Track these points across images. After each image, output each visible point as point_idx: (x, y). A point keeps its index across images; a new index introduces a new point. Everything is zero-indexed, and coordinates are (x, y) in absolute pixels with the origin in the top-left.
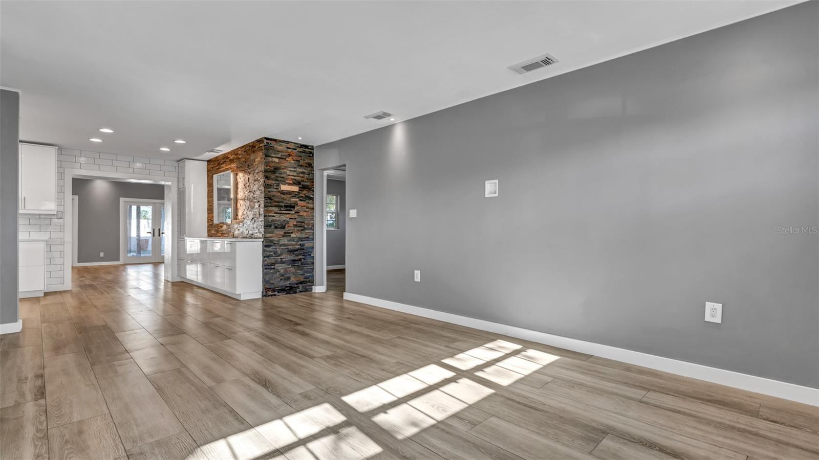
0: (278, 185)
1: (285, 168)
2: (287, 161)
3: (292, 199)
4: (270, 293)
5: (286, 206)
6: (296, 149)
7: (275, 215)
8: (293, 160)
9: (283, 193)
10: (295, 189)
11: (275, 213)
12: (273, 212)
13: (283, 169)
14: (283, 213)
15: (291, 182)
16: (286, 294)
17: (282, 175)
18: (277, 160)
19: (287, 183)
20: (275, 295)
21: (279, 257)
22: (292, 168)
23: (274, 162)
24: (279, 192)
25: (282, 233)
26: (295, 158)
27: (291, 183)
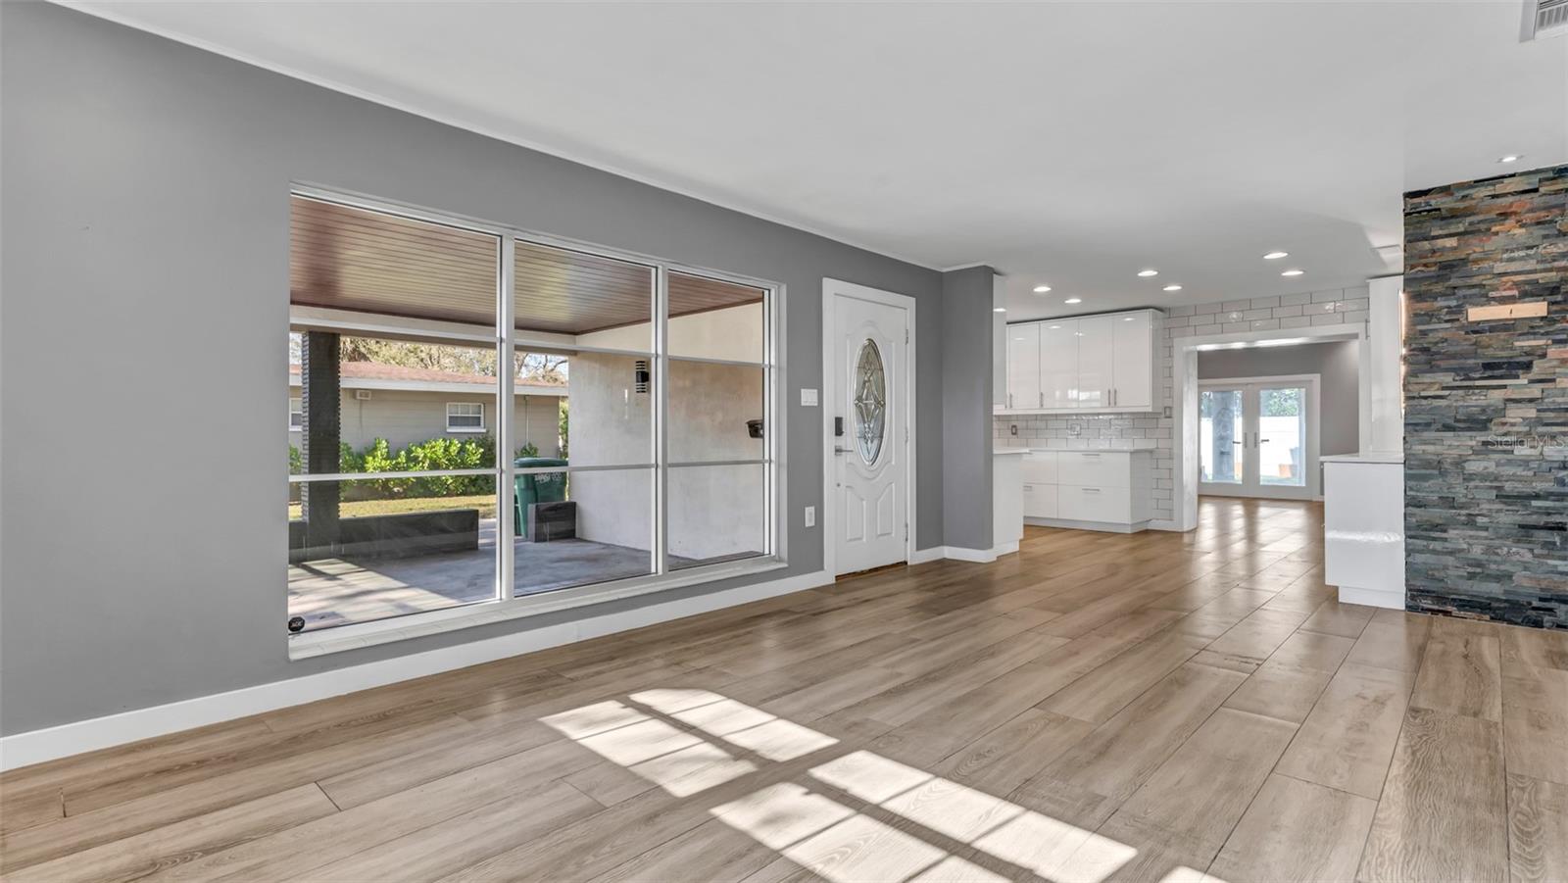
0: (1460, 309)
1: (1487, 256)
2: (1496, 233)
3: (1517, 344)
4: (1427, 603)
5: (1487, 366)
6: (1536, 190)
7: (1446, 393)
8: (1522, 226)
9: (1477, 329)
10: (1537, 309)
11: (1444, 388)
12: (1436, 386)
13: (1475, 261)
14: (1478, 387)
15: (1515, 292)
16: (1492, 618)
17: (1475, 281)
18: (1452, 242)
19: (1494, 299)
20: (1447, 613)
21: (1464, 512)
22: (1518, 249)
23: (1443, 249)
24: (1462, 327)
25: (1474, 443)
26: (1528, 217)
27: (1513, 297)
